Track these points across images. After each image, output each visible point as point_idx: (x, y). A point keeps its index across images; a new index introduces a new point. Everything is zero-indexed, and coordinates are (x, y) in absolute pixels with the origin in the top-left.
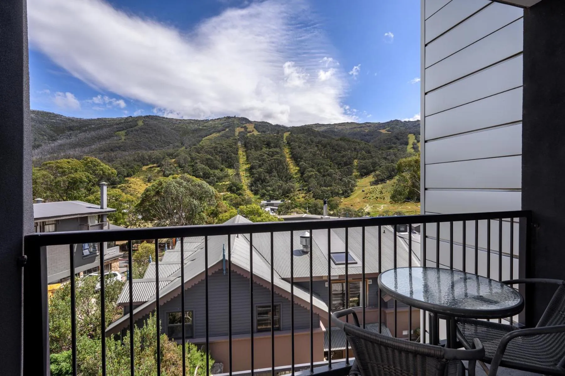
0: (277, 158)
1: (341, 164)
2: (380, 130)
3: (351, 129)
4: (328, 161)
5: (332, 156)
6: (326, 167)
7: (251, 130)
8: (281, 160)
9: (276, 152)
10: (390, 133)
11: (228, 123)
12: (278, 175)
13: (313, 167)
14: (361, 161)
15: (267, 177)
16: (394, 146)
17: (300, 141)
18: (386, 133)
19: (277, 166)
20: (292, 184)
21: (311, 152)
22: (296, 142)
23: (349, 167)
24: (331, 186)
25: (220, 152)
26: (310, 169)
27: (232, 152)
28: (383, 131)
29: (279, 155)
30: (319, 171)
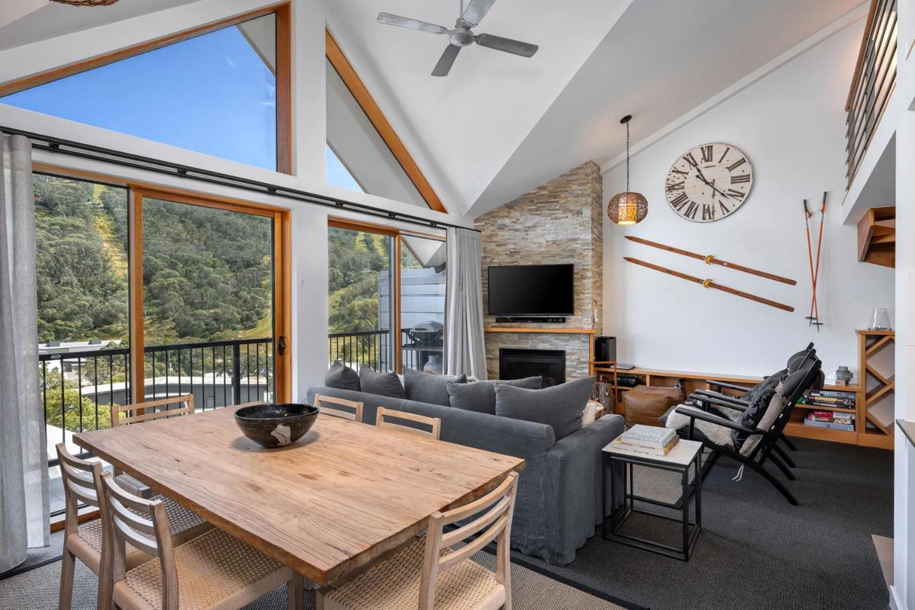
0: (77, 240)
1: (236, 262)
4: (209, 255)
5: (217, 245)
6: (206, 269)
8: (87, 249)
9: (73, 226)
12: (79, 281)
13: (173, 266)
16: (336, 235)
19: (76, 260)
20: (119, 303)
21: (168, 233)
23: (254, 271)
24: (217, 307)
26: (168, 270)
29: (80, 235)
30: (187, 275)
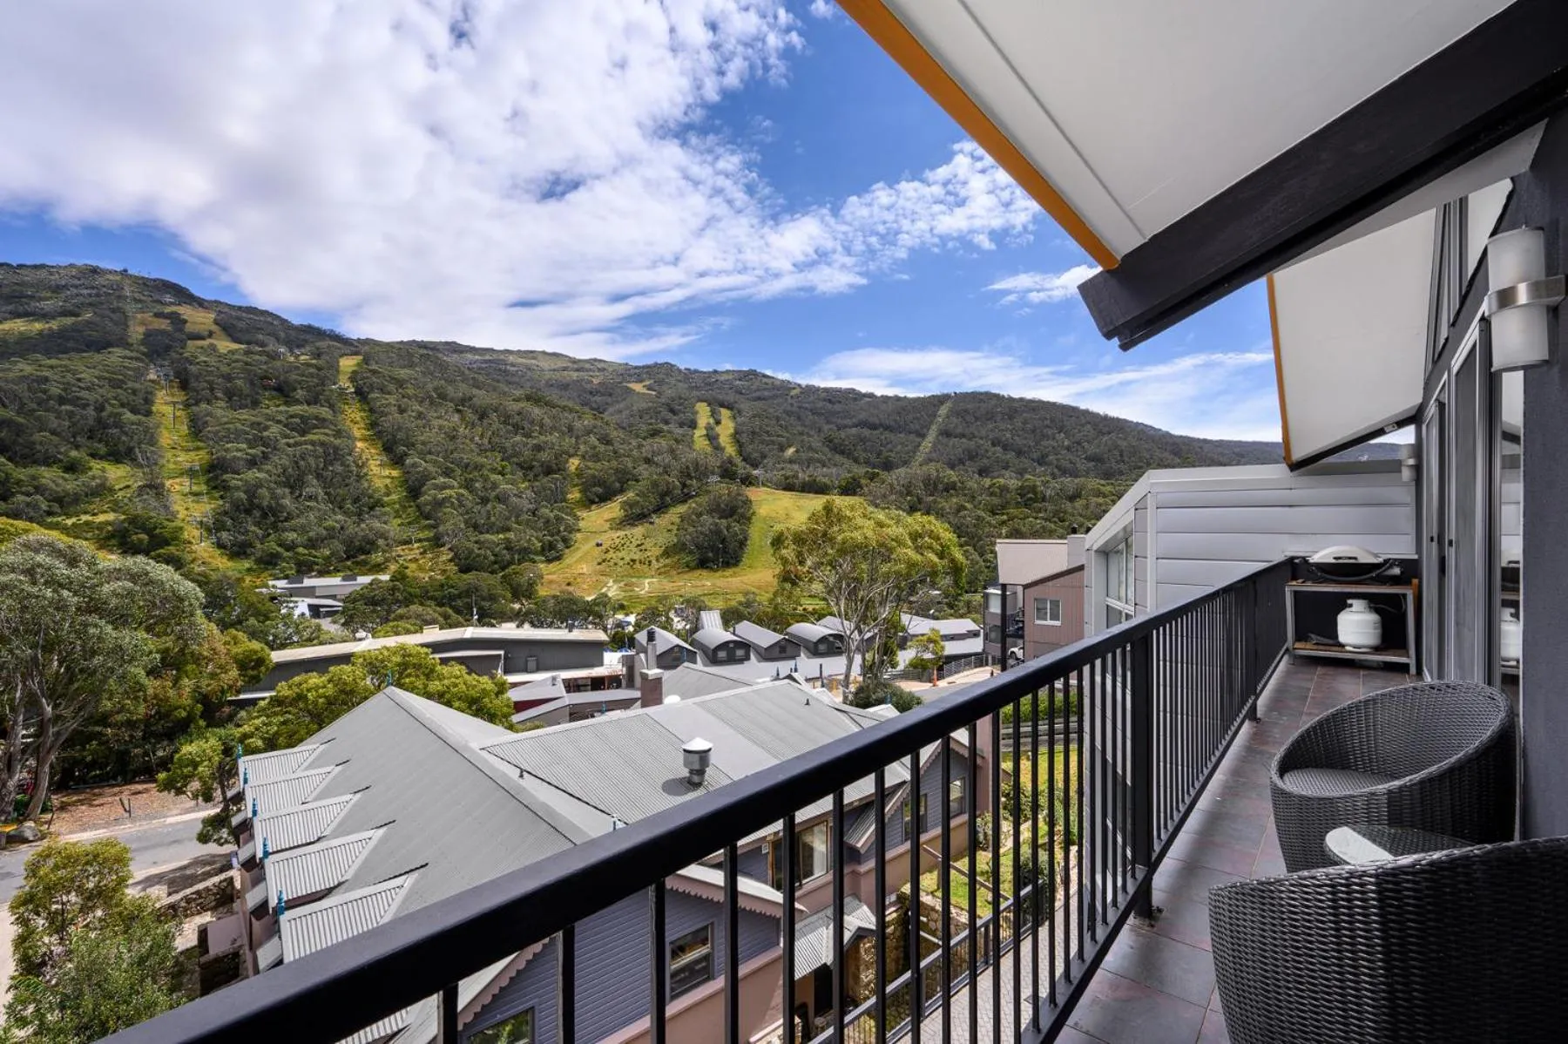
0: (323, 438)
1: (533, 467)
2: (629, 382)
3: (554, 370)
4: (496, 457)
5: (507, 445)
6: (493, 477)
7: (203, 329)
8: (336, 449)
9: (317, 418)
10: (654, 393)
11: (94, 292)
12: (326, 493)
13: (447, 473)
14: (589, 464)
15: (287, 502)
16: (665, 428)
17: (400, 390)
18: (644, 394)
19: (322, 465)
20: (379, 525)
21: (441, 428)
22: (389, 393)
23: (557, 479)
24: (508, 530)
25: (62, 400)
26: (442, 480)
27: (123, 405)
28: (638, 387)
29: (327, 431)
30: (468, 485)
